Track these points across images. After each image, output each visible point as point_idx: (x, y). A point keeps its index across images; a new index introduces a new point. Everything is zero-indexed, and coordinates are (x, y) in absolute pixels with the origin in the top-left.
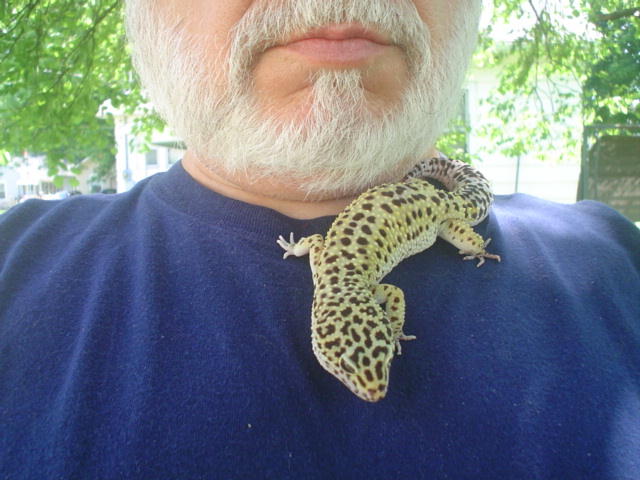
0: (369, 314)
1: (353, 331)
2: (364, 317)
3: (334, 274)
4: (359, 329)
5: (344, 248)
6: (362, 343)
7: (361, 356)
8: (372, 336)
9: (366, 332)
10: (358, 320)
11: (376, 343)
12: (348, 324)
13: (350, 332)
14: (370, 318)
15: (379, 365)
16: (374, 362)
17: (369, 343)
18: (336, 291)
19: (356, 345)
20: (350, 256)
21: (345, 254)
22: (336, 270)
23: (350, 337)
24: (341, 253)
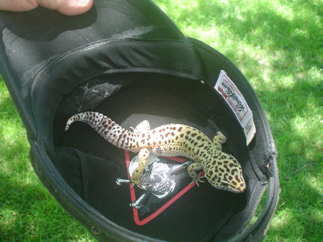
0: (223, 159)
1: (220, 169)
2: (222, 161)
3: (203, 154)
4: (222, 167)
5: (198, 145)
6: (226, 172)
7: (227, 177)
8: (228, 167)
9: (225, 166)
10: (220, 164)
11: (231, 169)
12: (217, 167)
13: (219, 170)
14: (224, 160)
15: (236, 177)
16: (234, 177)
17: (228, 170)
18: (207, 158)
19: (223, 174)
20: (202, 145)
21: (200, 147)
22: (202, 152)
23: (220, 172)
24: (198, 148)
